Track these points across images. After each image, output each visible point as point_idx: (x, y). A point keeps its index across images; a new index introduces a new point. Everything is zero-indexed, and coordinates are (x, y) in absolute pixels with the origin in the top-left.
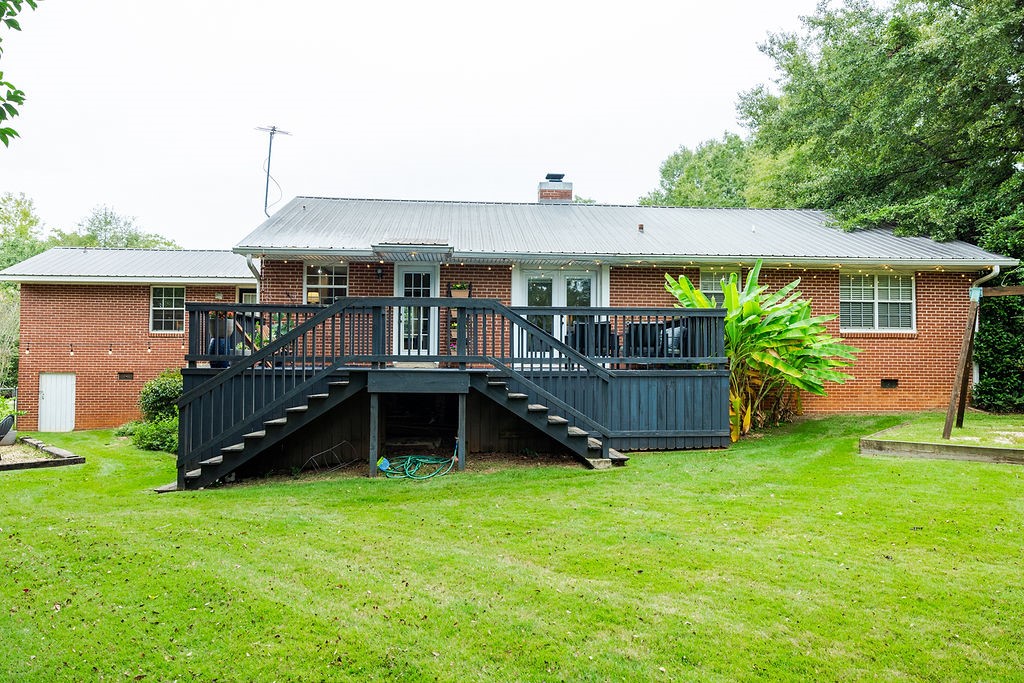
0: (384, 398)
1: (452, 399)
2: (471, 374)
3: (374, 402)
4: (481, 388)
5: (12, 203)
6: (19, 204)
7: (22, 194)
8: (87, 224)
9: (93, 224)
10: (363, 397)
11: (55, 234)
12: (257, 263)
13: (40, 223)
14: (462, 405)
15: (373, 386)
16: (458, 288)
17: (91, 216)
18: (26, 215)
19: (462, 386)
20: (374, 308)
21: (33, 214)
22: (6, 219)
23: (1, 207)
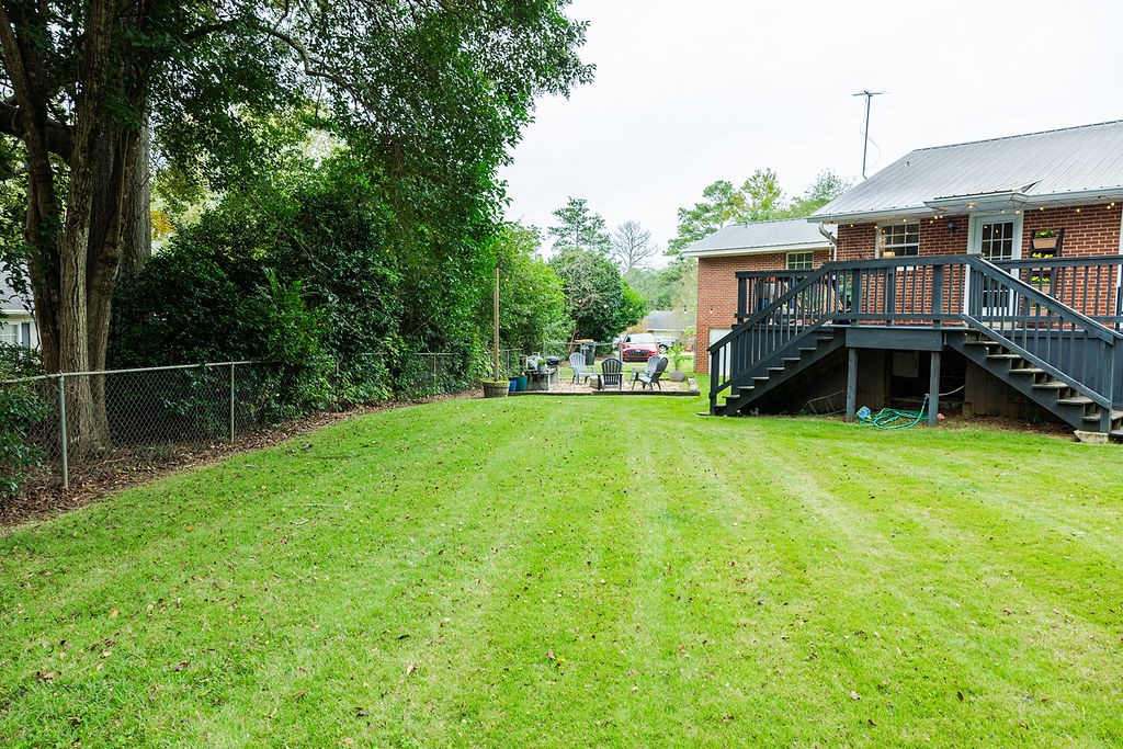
0: (861, 352)
1: (925, 356)
2: (943, 331)
3: (852, 356)
4: (958, 347)
5: (761, 179)
6: (766, 179)
7: (768, 169)
8: (812, 191)
9: (818, 191)
10: (843, 352)
11: (794, 202)
12: (833, 229)
13: (782, 194)
14: (935, 363)
15: (851, 341)
16: (1043, 237)
17: (815, 183)
18: (771, 188)
19: (934, 344)
20: (854, 270)
21: (776, 186)
22: (755, 195)
23: (753, 185)
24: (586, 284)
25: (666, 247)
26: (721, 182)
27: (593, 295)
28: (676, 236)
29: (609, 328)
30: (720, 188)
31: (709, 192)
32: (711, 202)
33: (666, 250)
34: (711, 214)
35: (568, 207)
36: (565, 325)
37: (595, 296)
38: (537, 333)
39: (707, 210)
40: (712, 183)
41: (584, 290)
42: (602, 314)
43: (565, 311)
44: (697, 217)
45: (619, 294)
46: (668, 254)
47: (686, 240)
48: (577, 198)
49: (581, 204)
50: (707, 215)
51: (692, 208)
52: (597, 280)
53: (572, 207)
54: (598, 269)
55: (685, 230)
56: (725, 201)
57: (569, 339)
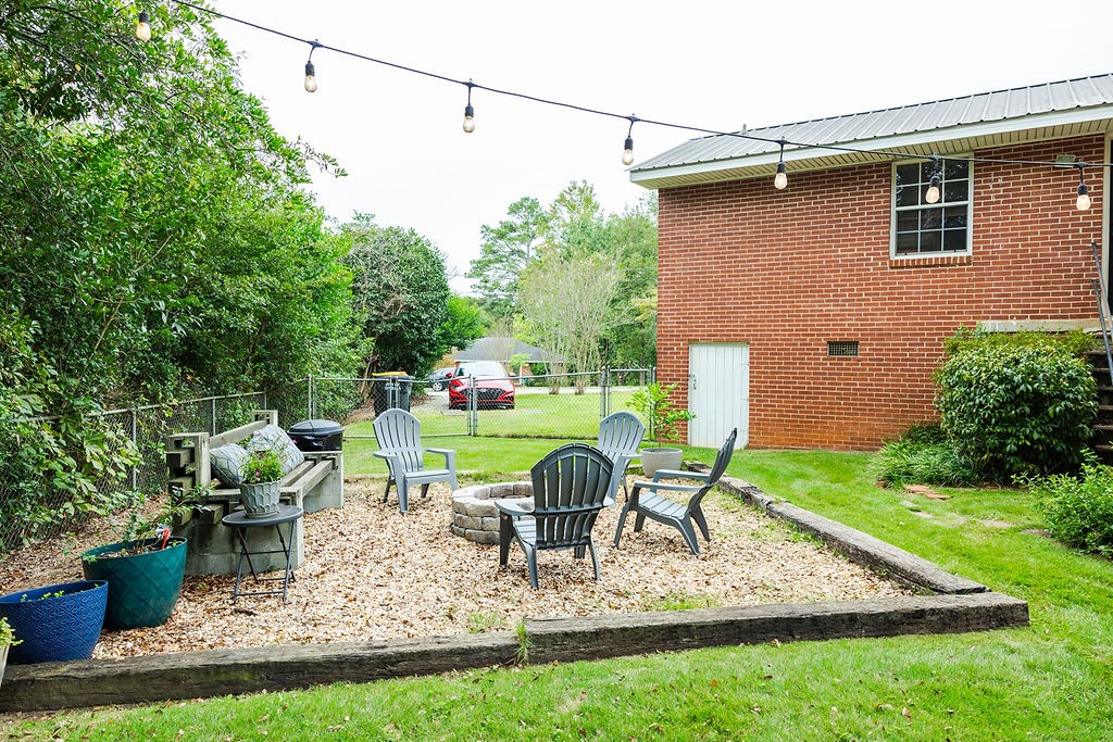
5: (577, 191)
6: (582, 191)
13: (600, 209)
18: (588, 201)
21: (594, 200)
22: (572, 208)
23: (568, 197)
24: (390, 278)
25: (468, 268)
26: (527, 199)
27: (402, 297)
28: (478, 257)
29: (423, 353)
30: (526, 206)
31: (514, 209)
32: (517, 220)
33: (468, 272)
34: (517, 233)
35: (354, 221)
36: (353, 346)
37: (405, 298)
38: (294, 359)
39: (513, 229)
40: (517, 200)
41: (388, 287)
42: (418, 329)
43: (354, 322)
44: (502, 236)
45: (443, 298)
46: (470, 276)
47: (490, 262)
48: (363, 211)
49: (368, 219)
50: (513, 235)
51: (495, 225)
52: (409, 272)
53: (358, 222)
54: (410, 255)
55: (488, 250)
56: (531, 220)
57: (361, 372)
